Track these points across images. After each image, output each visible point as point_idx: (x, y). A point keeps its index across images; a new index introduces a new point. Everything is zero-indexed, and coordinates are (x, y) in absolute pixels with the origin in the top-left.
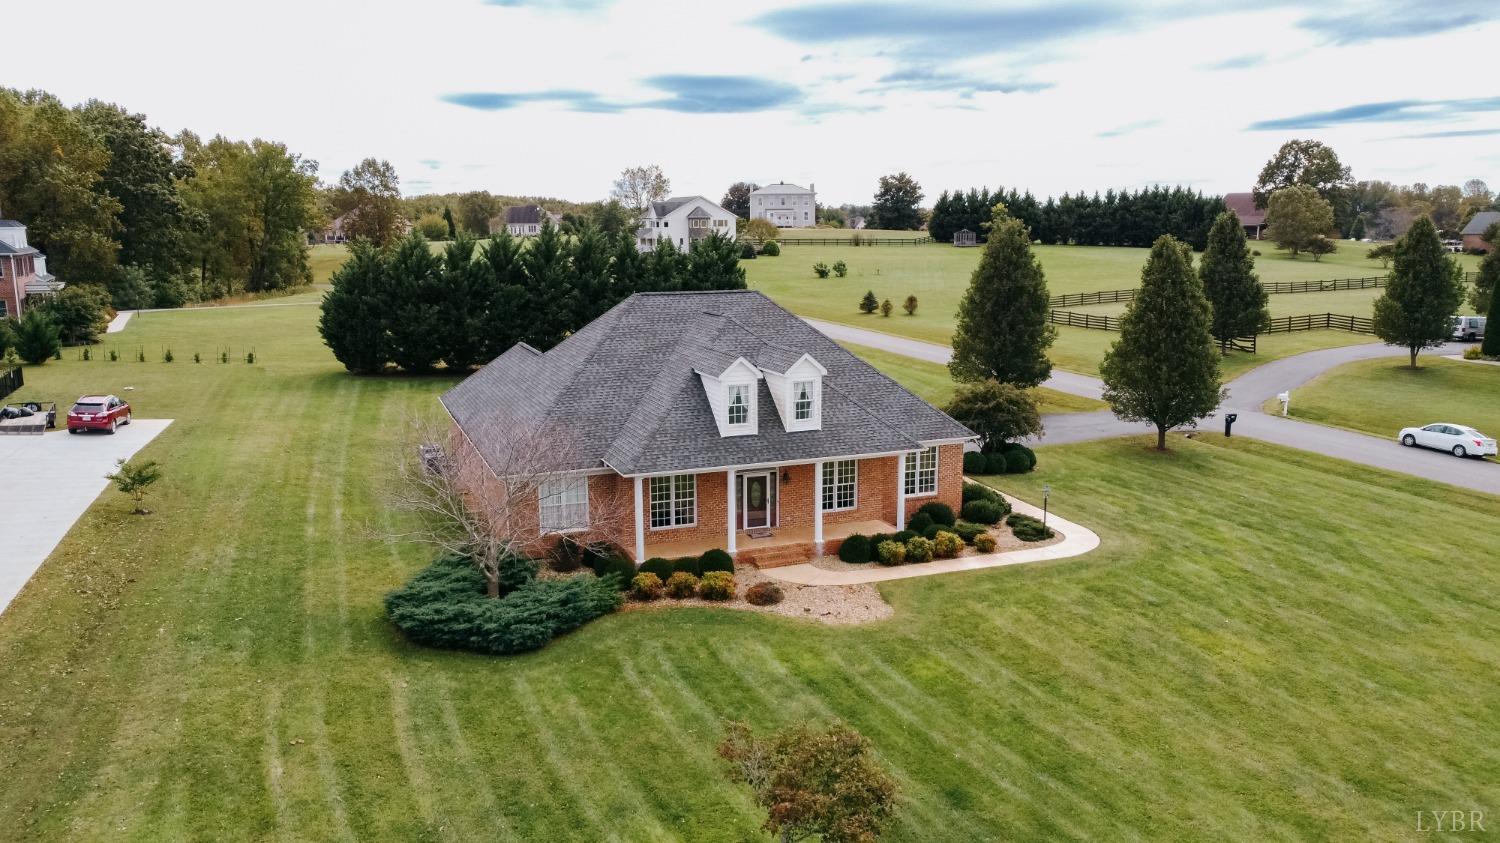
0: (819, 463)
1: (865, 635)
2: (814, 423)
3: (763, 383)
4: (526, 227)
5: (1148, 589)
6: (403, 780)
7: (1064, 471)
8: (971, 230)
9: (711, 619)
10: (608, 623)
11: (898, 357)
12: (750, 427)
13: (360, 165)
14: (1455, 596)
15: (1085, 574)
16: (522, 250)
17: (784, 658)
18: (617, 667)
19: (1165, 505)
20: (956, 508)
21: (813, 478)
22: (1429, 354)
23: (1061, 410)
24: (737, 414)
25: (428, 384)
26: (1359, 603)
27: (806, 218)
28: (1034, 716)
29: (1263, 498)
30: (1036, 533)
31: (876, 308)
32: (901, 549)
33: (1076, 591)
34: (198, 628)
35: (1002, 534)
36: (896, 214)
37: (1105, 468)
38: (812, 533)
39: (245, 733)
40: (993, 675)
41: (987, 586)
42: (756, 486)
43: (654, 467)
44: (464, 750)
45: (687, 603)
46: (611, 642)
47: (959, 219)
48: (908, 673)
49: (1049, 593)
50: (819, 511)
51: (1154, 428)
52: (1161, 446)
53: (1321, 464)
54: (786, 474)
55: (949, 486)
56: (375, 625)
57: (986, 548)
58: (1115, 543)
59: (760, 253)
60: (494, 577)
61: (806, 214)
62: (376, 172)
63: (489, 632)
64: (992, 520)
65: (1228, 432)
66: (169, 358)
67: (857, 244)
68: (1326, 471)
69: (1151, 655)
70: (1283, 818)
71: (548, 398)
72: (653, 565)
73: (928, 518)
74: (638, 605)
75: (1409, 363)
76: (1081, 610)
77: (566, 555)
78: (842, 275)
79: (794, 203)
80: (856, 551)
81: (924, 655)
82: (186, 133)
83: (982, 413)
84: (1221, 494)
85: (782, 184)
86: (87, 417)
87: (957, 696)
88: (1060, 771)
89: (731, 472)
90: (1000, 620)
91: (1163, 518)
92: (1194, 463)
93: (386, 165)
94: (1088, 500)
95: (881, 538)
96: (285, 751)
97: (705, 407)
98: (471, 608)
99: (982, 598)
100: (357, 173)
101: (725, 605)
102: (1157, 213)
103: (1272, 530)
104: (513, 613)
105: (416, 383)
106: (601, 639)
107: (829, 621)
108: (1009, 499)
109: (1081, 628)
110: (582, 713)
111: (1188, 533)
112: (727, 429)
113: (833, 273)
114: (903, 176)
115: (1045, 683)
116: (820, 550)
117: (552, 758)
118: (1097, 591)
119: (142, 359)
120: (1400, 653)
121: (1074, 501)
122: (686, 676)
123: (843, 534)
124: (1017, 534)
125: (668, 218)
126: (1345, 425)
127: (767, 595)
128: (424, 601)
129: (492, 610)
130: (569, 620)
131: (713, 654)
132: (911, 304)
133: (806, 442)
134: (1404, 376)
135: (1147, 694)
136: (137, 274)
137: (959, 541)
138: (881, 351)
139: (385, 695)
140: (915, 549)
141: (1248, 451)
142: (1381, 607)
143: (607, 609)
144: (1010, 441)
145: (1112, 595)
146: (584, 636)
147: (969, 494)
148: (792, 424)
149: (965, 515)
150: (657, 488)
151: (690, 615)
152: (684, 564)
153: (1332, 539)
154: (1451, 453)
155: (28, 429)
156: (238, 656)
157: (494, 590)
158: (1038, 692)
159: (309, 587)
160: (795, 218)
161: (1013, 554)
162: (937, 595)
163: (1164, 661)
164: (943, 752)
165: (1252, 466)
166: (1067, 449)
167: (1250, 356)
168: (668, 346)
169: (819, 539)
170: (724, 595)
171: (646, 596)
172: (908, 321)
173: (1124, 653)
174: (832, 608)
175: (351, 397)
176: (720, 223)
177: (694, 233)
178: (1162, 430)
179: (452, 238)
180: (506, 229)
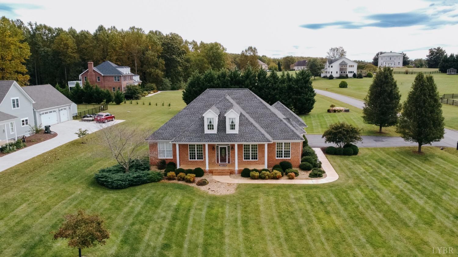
0: (236, 145)
2: (236, 131)
4: (302, 67)
5: (328, 197)
6: (43, 215)
7: (366, 156)
12: (215, 131)
13: (247, 49)
15: (312, 190)
17: (181, 201)
20: (295, 164)
21: (235, 149)
24: (211, 127)
26: (406, 215)
27: (399, 64)
30: (317, 175)
32: (257, 174)
34: (56, 173)
36: (435, 63)
38: (234, 167)
39: (28, 198)
41: (274, 189)
42: (223, 150)
43: (181, 141)
47: (451, 64)
50: (237, 160)
52: (419, 152)
54: (232, 147)
55: (295, 156)
58: (340, 182)
59: (366, 77)
60: (127, 168)
61: (399, 62)
62: (252, 50)
63: (109, 182)
66: (150, 104)
72: (177, 170)
79: (395, 59)
80: (246, 173)
82: (194, 41)
83: (334, 133)
85: (391, 52)
89: (206, 144)
91: (376, 175)
92: (427, 158)
93: (255, 48)
94: (357, 167)
99: (266, 193)
100: (246, 51)
101: (188, 184)
103: (416, 185)
104: (119, 178)
106: (142, 188)
107: (210, 193)
108: (324, 163)
112: (207, 131)
114: (439, 48)
116: (236, 172)
119: (144, 104)
121: (351, 167)
124: (310, 175)
125: (332, 65)
127: (204, 183)
129: (115, 176)
131: (163, 197)
133: (232, 137)
136: (167, 80)
137: (283, 174)
140: (262, 175)
147: (304, 160)
148: (229, 131)
149: (300, 167)
150: (191, 148)
151: (176, 186)
155: (87, 120)
157: (127, 171)
160: (394, 64)
161: (300, 181)
162: (252, 191)
169: (237, 168)
171: (170, 179)
174: (217, 189)
176: (351, 66)
177: (341, 70)
178: (420, 145)
179: (280, 70)
180: (296, 68)
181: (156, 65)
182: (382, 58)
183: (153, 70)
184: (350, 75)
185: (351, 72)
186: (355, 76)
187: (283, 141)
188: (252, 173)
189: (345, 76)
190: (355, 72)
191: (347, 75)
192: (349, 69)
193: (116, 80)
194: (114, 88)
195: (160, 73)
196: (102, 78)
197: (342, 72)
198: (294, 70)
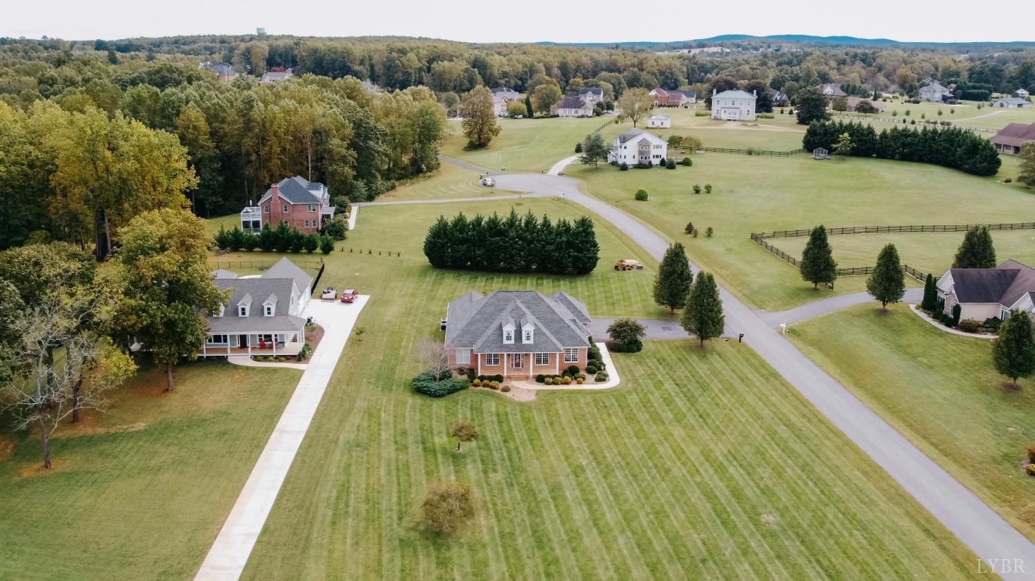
0: (532, 353)
1: (521, 404)
2: (531, 342)
4: (573, 110)
5: (611, 401)
6: (404, 420)
7: (650, 353)
8: (825, 148)
12: (512, 342)
15: (598, 395)
17: (497, 407)
18: (457, 404)
19: (661, 374)
21: (530, 357)
24: (509, 338)
27: (748, 114)
28: (541, 429)
29: (705, 374)
30: (602, 379)
31: (692, 230)
32: (551, 380)
33: (589, 399)
34: (372, 380)
35: (590, 378)
37: (667, 354)
38: (529, 372)
39: (379, 407)
40: (542, 418)
41: (567, 395)
43: (483, 351)
44: (417, 417)
45: (484, 389)
46: (460, 397)
47: (821, 139)
48: (522, 414)
49: (580, 400)
50: (531, 366)
52: (701, 346)
53: (753, 361)
54: (526, 355)
55: (581, 360)
56: (409, 385)
57: (580, 382)
58: (621, 386)
59: (679, 164)
60: (439, 376)
61: (748, 111)
64: (593, 372)
65: (740, 341)
66: (370, 253)
67: (750, 153)
68: (751, 364)
69: (585, 419)
70: (565, 455)
72: (481, 376)
74: (473, 388)
75: (882, 308)
76: (583, 406)
77: (461, 370)
78: (708, 192)
79: (741, 104)
80: (539, 379)
81: (530, 411)
84: (692, 370)
86: (345, 298)
87: (527, 422)
88: (532, 440)
89: (505, 354)
90: (559, 405)
91: (653, 378)
94: (638, 368)
95: (547, 376)
96: (385, 412)
97: (501, 335)
98: (430, 385)
99: (560, 398)
101: (495, 391)
102: (952, 145)
103: (683, 387)
104: (440, 386)
106: (458, 395)
107: (516, 399)
108: (608, 364)
109: (576, 411)
110: (444, 413)
111: (651, 386)
112: (505, 342)
113: (703, 190)
116: (532, 377)
117: (433, 421)
119: (361, 252)
121: (632, 367)
122: (471, 407)
123: (538, 373)
124: (596, 378)
125: (626, 144)
126: (802, 342)
127: (508, 389)
128: (421, 380)
129: (435, 386)
130: (452, 390)
131: (482, 404)
132: (709, 231)
133: (528, 347)
134: (872, 316)
135: (572, 428)
136: (361, 184)
137: (573, 379)
139: (406, 403)
140: (555, 381)
143: (464, 388)
145: (597, 403)
146: (454, 395)
147: (589, 363)
148: (525, 341)
149: (584, 371)
151: (482, 392)
152: (488, 378)
153: (698, 392)
155: (330, 299)
156: (379, 389)
157: (438, 380)
158: (547, 425)
159: (397, 371)
161: (587, 385)
162: (550, 395)
163: (587, 421)
165: (723, 359)
167: (826, 292)
168: (502, 310)
169: (531, 374)
170: (496, 388)
171: (476, 386)
174: (520, 395)
176: (658, 147)
177: (641, 153)
178: (702, 340)
179: (530, 115)
180: (560, 112)
181: (343, 159)
182: (718, 102)
183: (339, 170)
184: (656, 161)
185: (657, 156)
186: (663, 163)
187: (571, 348)
188: (547, 379)
189: (647, 163)
190: (664, 156)
191: (650, 162)
192: (654, 152)
193: (310, 209)
194: (307, 222)
195: (349, 171)
196: (291, 207)
197: (642, 158)
198: (558, 116)
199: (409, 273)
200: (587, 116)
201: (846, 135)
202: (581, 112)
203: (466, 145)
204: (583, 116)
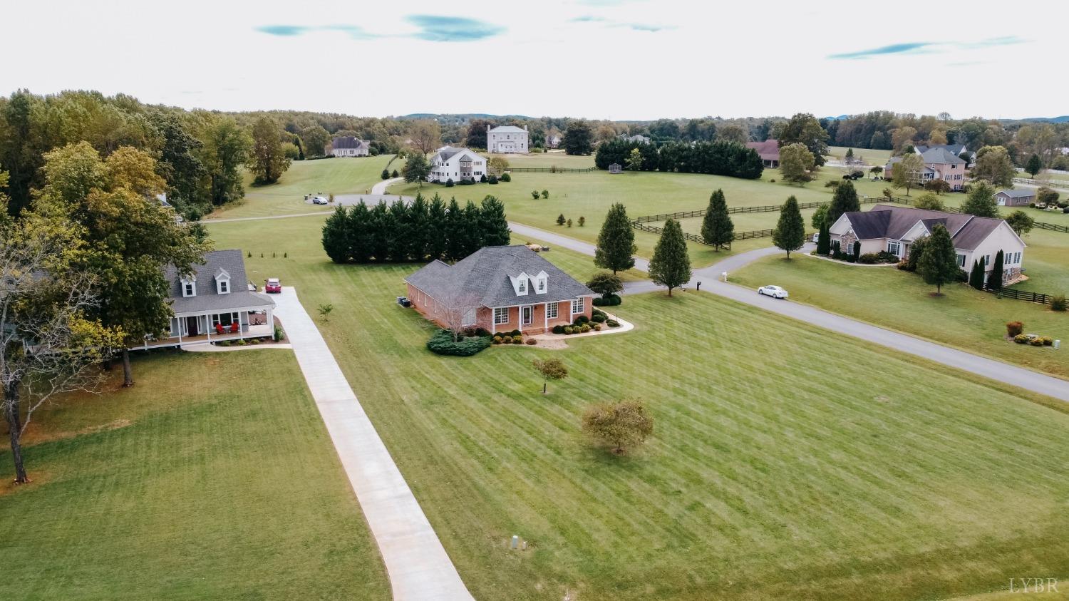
0: (546, 303)
1: (561, 351)
2: (545, 291)
3: (529, 280)
4: (348, 150)
5: (643, 340)
6: (457, 377)
7: (631, 305)
8: (619, 163)
9: (518, 348)
10: (489, 349)
11: (574, 252)
12: (526, 293)
14: (732, 341)
15: (626, 336)
16: (408, 207)
17: (539, 356)
18: (496, 359)
19: (661, 317)
20: (590, 318)
21: (544, 308)
22: (793, 254)
23: (638, 279)
24: (522, 289)
25: (372, 267)
26: (702, 343)
27: (523, 147)
28: (602, 367)
29: (697, 313)
30: (614, 325)
31: (565, 222)
32: (571, 329)
33: (622, 341)
34: (380, 351)
35: (604, 325)
36: (577, 146)
37: (646, 303)
38: (544, 326)
39: (415, 370)
40: (594, 359)
41: (596, 340)
42: (527, 311)
43: (498, 305)
44: (468, 373)
45: (509, 345)
46: (492, 353)
47: (612, 156)
48: (572, 359)
49: (613, 341)
50: (546, 319)
51: (667, 288)
52: (670, 295)
53: (725, 301)
54: (536, 307)
55: (587, 310)
56: (426, 349)
57: (598, 329)
58: (638, 328)
59: (500, 180)
60: (456, 337)
61: (522, 145)
64: (601, 321)
65: (698, 289)
67: (554, 172)
68: (726, 304)
69: (637, 355)
70: (652, 382)
71: (461, 283)
72: (498, 334)
73: (580, 320)
74: (496, 345)
75: (786, 257)
76: (622, 345)
77: (470, 332)
78: (546, 198)
79: (515, 138)
80: (558, 330)
81: (576, 356)
83: (601, 284)
84: (683, 312)
86: (274, 287)
87: (585, 364)
88: (606, 376)
89: (520, 306)
90: (598, 348)
91: (658, 320)
92: (679, 301)
94: (635, 314)
95: (565, 326)
96: (427, 373)
97: (512, 287)
98: (453, 344)
99: (594, 343)
101: (521, 345)
102: (722, 156)
103: (691, 323)
104: (466, 346)
105: (366, 267)
106: (489, 352)
107: (551, 349)
108: (608, 314)
109: (620, 350)
110: (492, 367)
111: (663, 325)
112: (519, 294)
113: (542, 196)
114: (582, 119)
115: (608, 361)
116: (547, 330)
117: (489, 374)
118: (628, 340)
120: (703, 354)
121: (631, 315)
122: (515, 360)
123: (554, 325)
124: (609, 325)
125: (448, 161)
126: (747, 286)
127: (532, 342)
128: (439, 343)
129: (459, 345)
130: (481, 348)
131: (520, 356)
132: (582, 220)
133: (542, 297)
134: (782, 263)
135: (633, 363)
137: (589, 327)
138: (566, 249)
139: (441, 364)
140: (575, 330)
141: (703, 296)
142: (708, 344)
143: (488, 346)
144: (612, 294)
145: (632, 342)
146: (484, 352)
147: (595, 313)
148: (538, 292)
149: (593, 320)
150: (498, 311)
151: (511, 347)
152: (507, 334)
153: (709, 326)
154: (772, 297)
156: (397, 356)
157: (457, 340)
158: (605, 363)
159: (399, 341)
160: (516, 147)
161: (605, 330)
162: (581, 343)
163: (640, 356)
164: (580, 373)
165: (699, 302)
166: (636, 296)
167: (727, 252)
168: (497, 266)
169: (546, 327)
170: (520, 342)
171: (497, 342)
172: (580, 230)
173: (631, 355)
174: (551, 345)
175: (342, 273)
176: (478, 163)
177: (463, 169)
178: (670, 288)
179: (302, 158)
180: (335, 152)
182: (494, 136)
184: (477, 178)
185: (478, 173)
186: (484, 180)
188: (567, 329)
189: (470, 180)
190: (485, 173)
191: (473, 178)
192: (475, 168)
197: (465, 174)
198: (334, 156)
199: (313, 268)
200: (365, 156)
201: (636, 150)
202: (357, 152)
203: (253, 181)
204: (360, 156)
